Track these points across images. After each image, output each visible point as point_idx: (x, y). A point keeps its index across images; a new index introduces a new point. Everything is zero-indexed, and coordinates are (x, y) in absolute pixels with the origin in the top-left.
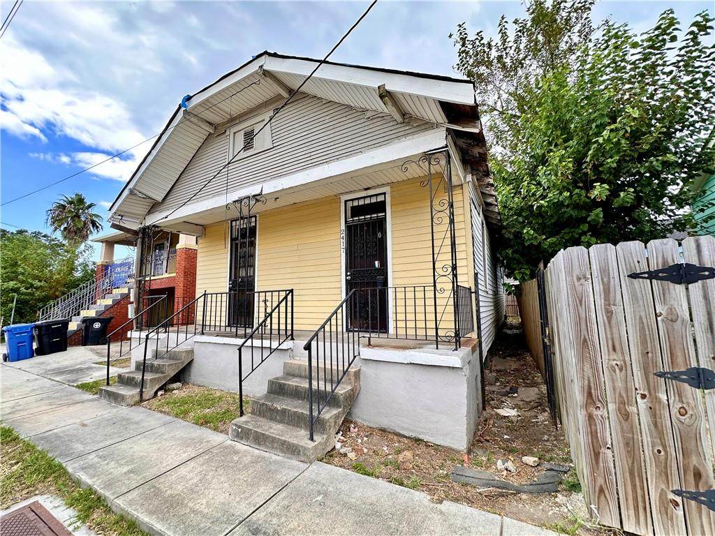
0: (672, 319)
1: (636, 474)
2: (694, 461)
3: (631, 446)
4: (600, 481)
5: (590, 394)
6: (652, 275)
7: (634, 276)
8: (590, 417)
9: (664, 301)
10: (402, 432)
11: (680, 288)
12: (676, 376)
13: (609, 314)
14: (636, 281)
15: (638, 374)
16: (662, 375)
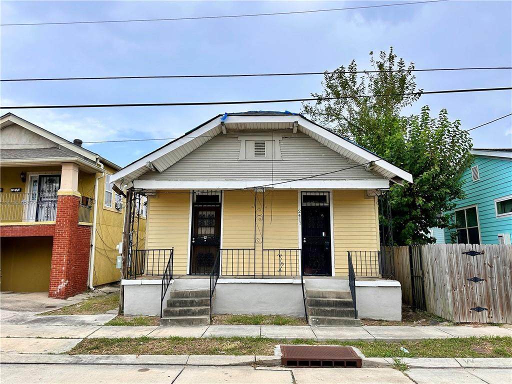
0: (471, 265)
1: (463, 307)
2: (474, 301)
3: (462, 299)
4: (455, 311)
5: (453, 287)
6: (467, 253)
7: (463, 253)
8: (453, 293)
9: (469, 261)
10: (373, 319)
11: (472, 257)
12: (471, 280)
13: (457, 263)
14: (463, 255)
15: (463, 280)
16: (468, 280)
